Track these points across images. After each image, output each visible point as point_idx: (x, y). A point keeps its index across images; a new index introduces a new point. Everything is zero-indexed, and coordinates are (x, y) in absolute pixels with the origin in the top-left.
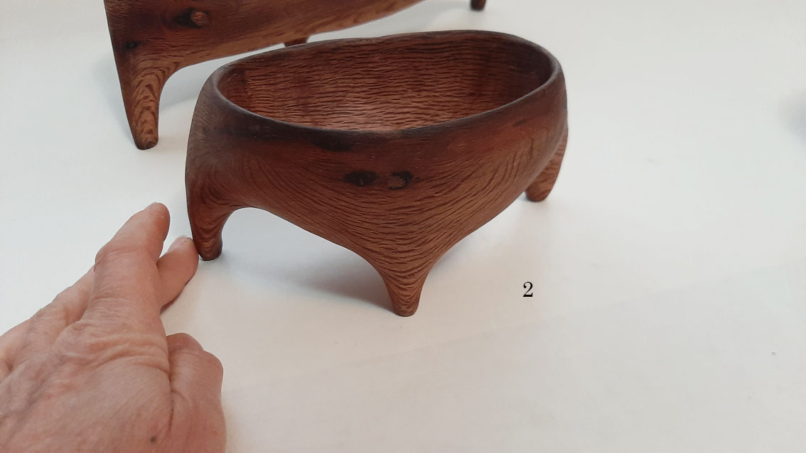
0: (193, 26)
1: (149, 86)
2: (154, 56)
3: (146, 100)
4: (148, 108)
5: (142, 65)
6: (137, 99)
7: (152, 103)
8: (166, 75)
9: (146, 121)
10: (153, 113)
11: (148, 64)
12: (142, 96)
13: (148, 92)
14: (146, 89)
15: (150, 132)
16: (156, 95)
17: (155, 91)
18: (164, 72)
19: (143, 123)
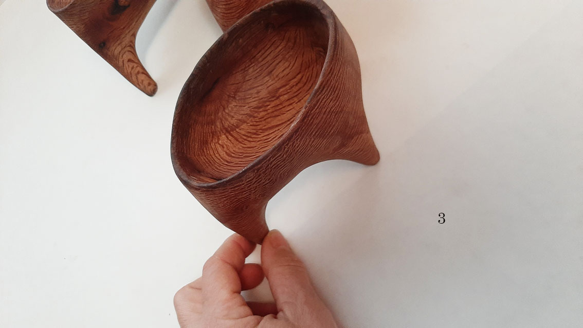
0: (125, 8)
1: (129, 60)
2: (119, 42)
3: (134, 69)
4: (138, 73)
5: (116, 52)
6: (129, 72)
7: (138, 68)
8: (132, 46)
9: (142, 81)
10: (143, 73)
11: (119, 49)
12: (130, 69)
13: (131, 65)
14: (129, 63)
15: (149, 84)
16: (136, 61)
17: (135, 60)
18: (130, 46)
19: (142, 82)
